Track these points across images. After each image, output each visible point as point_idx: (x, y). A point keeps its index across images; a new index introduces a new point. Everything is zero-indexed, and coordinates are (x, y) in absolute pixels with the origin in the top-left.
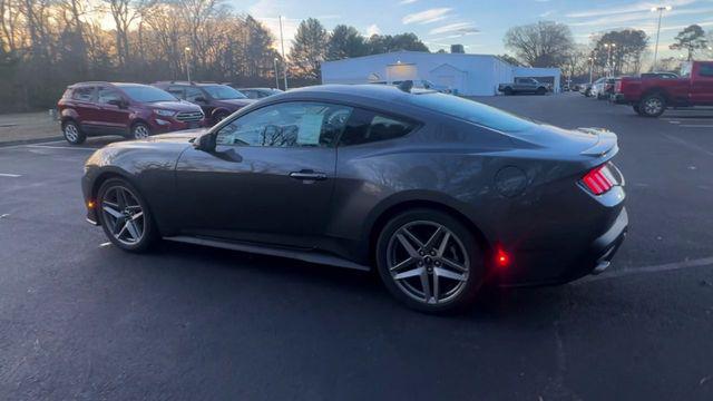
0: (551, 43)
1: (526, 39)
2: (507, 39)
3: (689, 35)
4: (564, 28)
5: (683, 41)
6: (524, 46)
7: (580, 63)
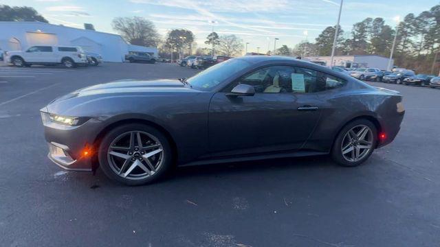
0: (143, 32)
1: (126, 26)
2: (114, 24)
3: (212, 37)
4: (151, 23)
5: (210, 40)
6: (126, 30)
7: (160, 46)
